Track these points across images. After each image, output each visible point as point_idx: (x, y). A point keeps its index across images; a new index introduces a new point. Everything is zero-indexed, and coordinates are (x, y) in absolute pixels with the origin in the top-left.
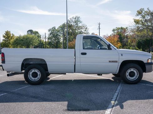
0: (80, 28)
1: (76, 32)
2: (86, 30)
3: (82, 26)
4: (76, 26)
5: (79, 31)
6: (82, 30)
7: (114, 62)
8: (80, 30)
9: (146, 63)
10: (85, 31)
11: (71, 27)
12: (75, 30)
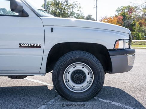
0: (71, 7)
1: (65, 13)
2: (80, 10)
3: (74, 4)
4: (66, 3)
5: (69, 10)
6: (74, 10)
7: (32, 47)
8: (71, 10)
9: (110, 50)
10: (78, 11)
11: (59, 5)
12: (65, 9)
